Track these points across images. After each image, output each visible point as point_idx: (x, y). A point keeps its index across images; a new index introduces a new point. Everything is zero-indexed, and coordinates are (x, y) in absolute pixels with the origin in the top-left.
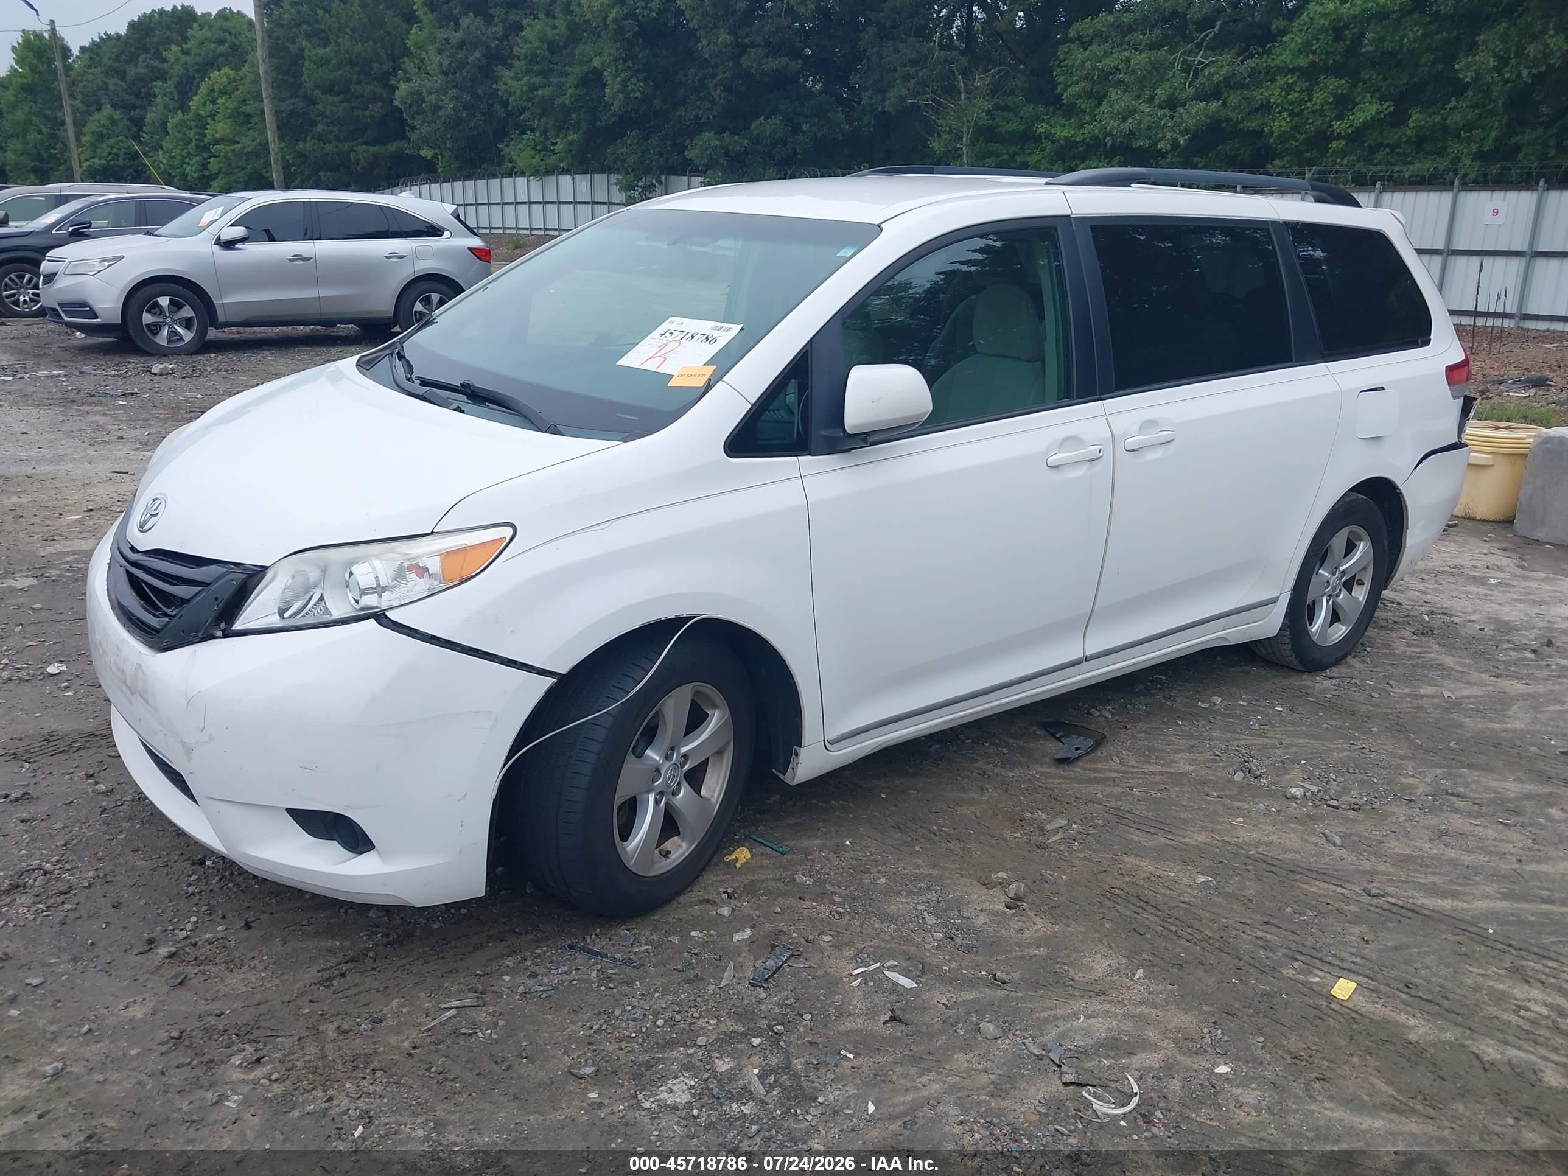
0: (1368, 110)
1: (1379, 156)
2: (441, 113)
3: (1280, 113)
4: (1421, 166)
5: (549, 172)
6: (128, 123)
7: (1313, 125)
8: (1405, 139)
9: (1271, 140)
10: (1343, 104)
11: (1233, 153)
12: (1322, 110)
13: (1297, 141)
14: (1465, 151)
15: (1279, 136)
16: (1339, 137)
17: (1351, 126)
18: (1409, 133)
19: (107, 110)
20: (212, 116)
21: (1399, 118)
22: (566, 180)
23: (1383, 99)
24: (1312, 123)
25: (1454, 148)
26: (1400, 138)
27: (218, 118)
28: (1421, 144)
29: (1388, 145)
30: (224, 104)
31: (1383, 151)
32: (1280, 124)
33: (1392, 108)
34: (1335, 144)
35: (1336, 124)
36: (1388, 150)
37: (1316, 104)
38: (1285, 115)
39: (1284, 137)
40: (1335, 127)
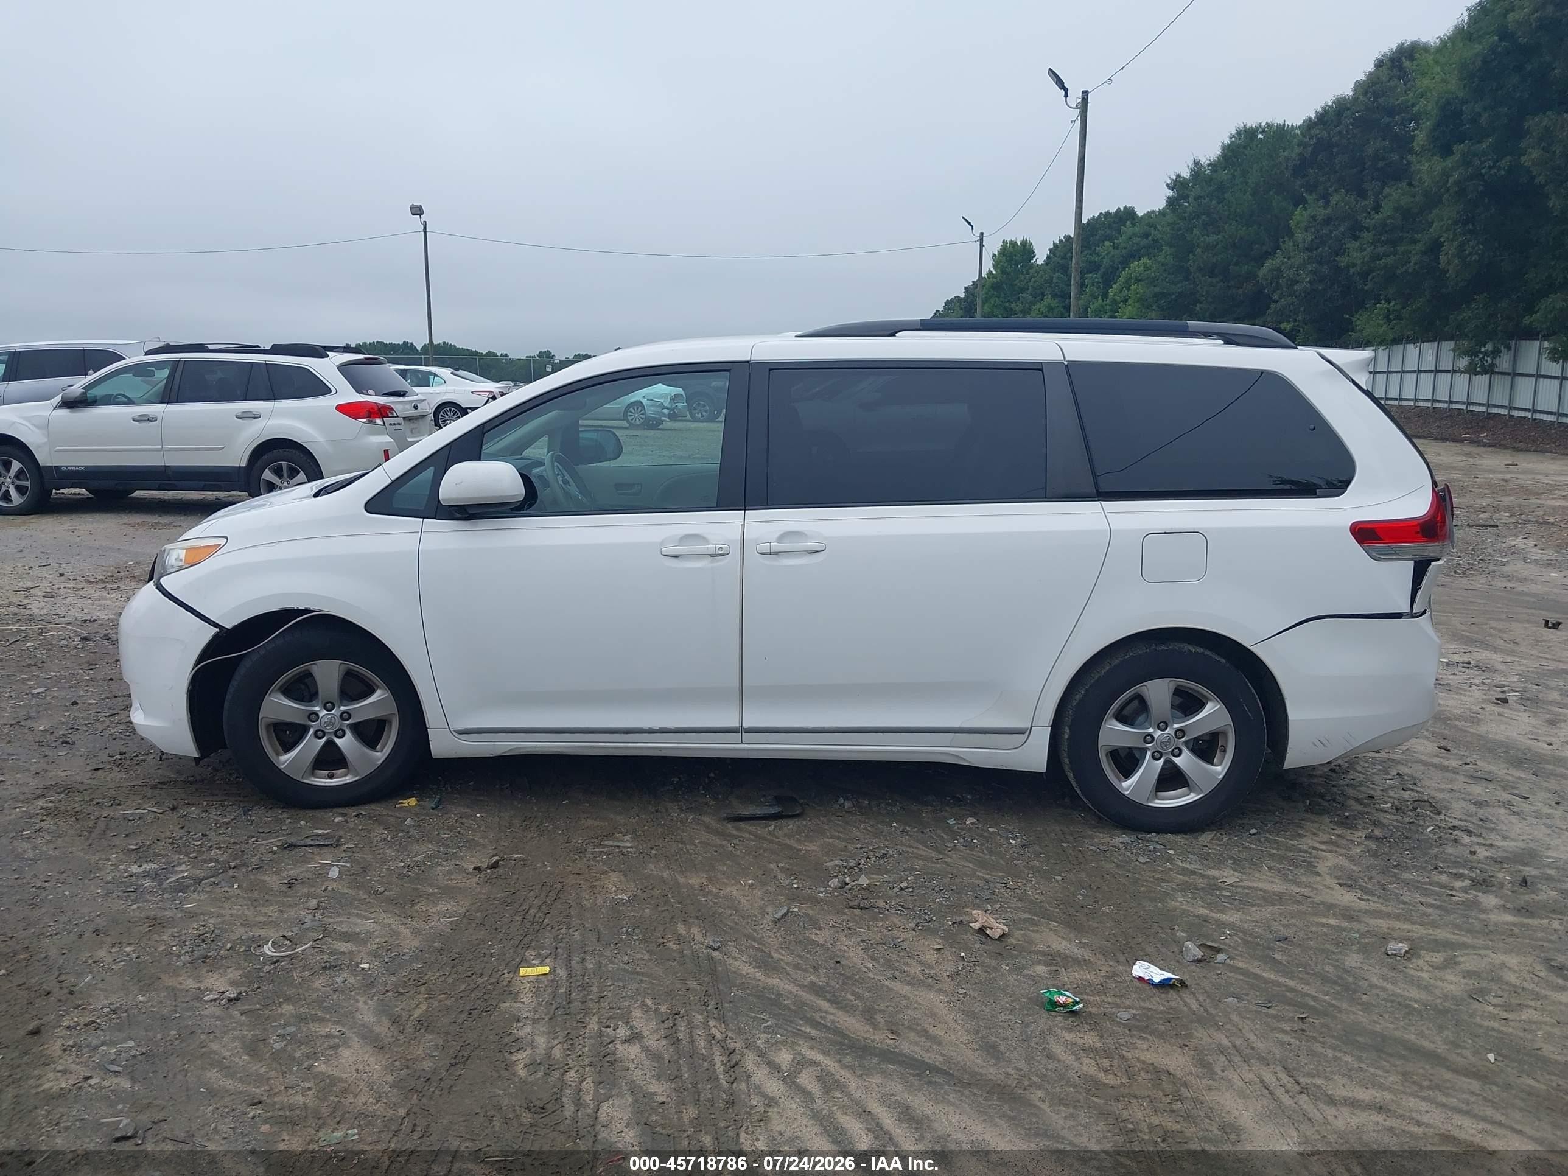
2: (1297, 287)
5: (1396, 341)
6: (1062, 310)
19: (1048, 300)
20: (1125, 301)
22: (1412, 350)
27: (1130, 302)
30: (1135, 290)
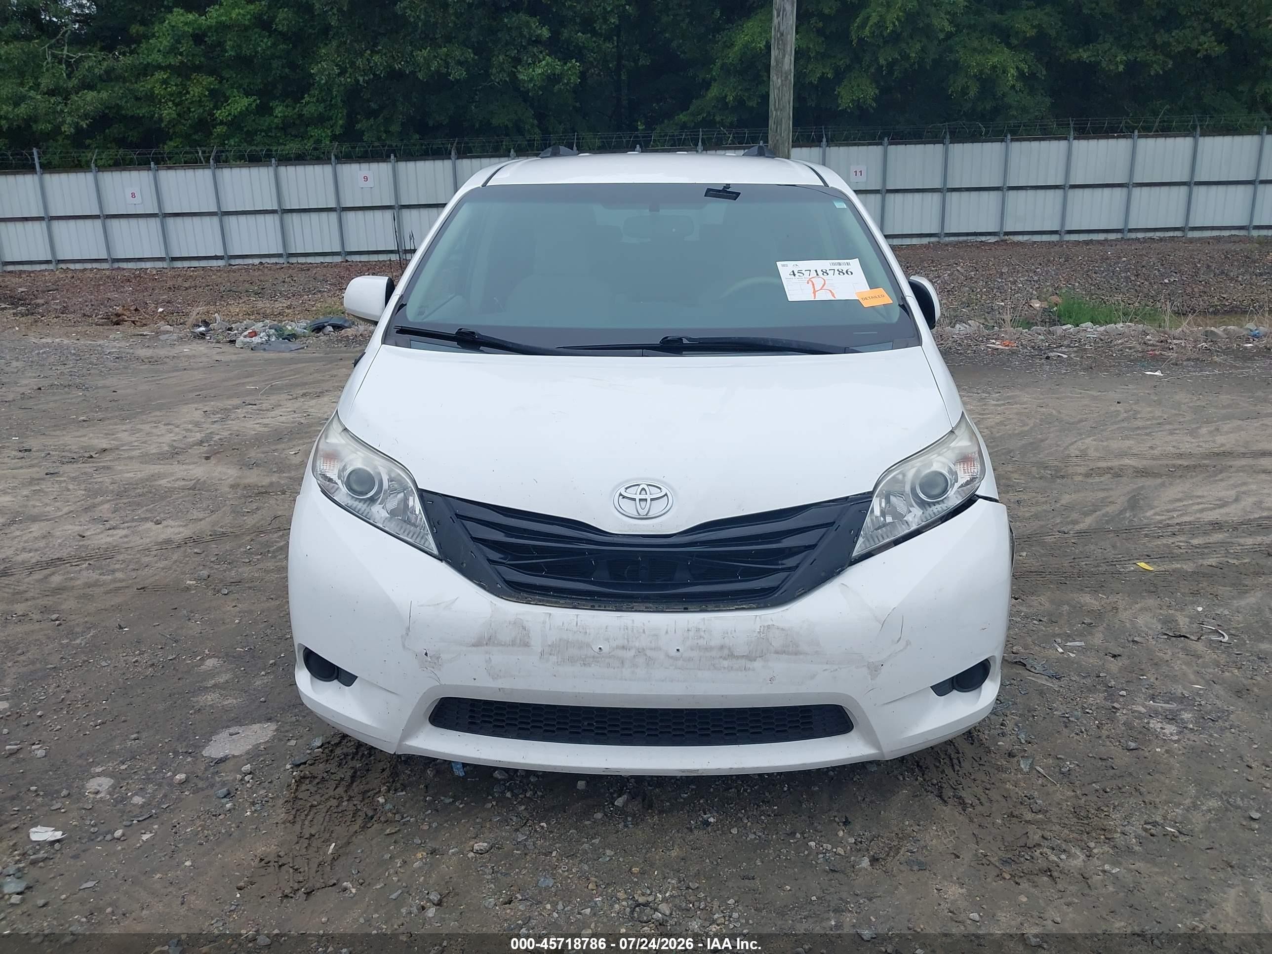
0: (240, 103)
1: (258, 138)
3: (166, 102)
4: (293, 147)
7: (196, 113)
8: (274, 126)
9: (163, 125)
10: (218, 97)
11: (121, 136)
12: (200, 101)
13: (184, 125)
14: (323, 135)
15: (169, 122)
16: (222, 123)
17: (230, 114)
18: (276, 120)
21: (264, 109)
23: (247, 94)
24: (194, 111)
25: (315, 132)
26: (269, 125)
28: (287, 128)
29: (261, 131)
31: (260, 134)
32: (168, 112)
33: (258, 101)
34: (219, 129)
35: (217, 113)
36: (263, 134)
37: (194, 96)
38: (170, 104)
39: (173, 123)
40: (217, 115)
